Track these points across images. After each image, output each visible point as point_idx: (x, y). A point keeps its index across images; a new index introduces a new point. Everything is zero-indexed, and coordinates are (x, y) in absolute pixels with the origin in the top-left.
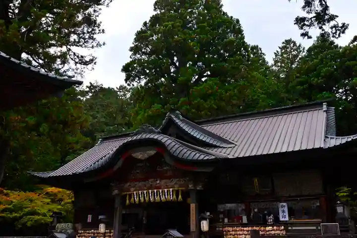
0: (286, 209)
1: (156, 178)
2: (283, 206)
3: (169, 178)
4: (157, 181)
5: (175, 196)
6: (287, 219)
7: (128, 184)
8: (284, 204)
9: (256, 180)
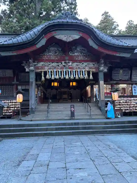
0: (136, 89)
1: (68, 61)
3: (80, 61)
5: (86, 75)
6: (136, 94)
8: (135, 86)
9: (121, 71)
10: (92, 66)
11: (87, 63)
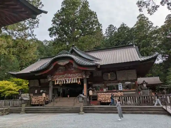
0: (121, 86)
1: (68, 73)
2: (120, 85)
3: (74, 73)
4: (68, 74)
5: (77, 81)
6: (122, 89)
7: (55, 76)
8: (121, 84)
9: (109, 74)
10: (81, 75)
11: (77, 74)
